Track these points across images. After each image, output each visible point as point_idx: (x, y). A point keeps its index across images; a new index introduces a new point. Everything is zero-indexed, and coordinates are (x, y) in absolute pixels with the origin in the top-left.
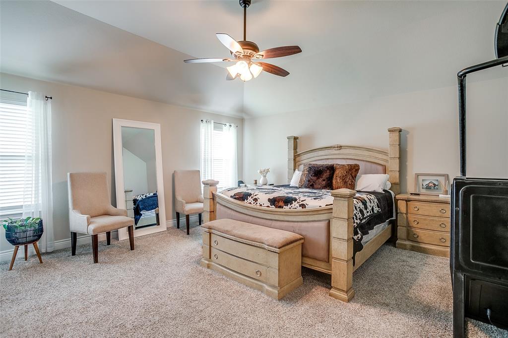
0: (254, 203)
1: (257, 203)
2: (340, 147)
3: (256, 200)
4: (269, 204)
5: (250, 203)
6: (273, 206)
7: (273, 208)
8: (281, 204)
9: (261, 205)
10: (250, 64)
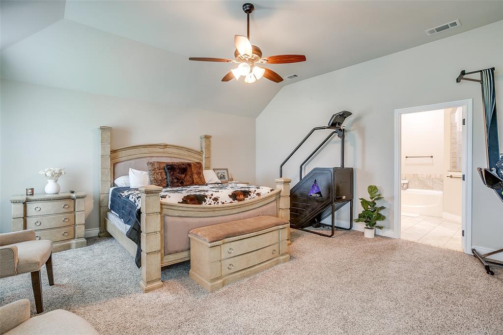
0: (215, 203)
1: (218, 203)
2: (166, 146)
3: (216, 199)
4: (231, 200)
5: (210, 204)
6: (236, 201)
7: (236, 203)
8: (242, 197)
9: (223, 203)
10: (252, 67)
